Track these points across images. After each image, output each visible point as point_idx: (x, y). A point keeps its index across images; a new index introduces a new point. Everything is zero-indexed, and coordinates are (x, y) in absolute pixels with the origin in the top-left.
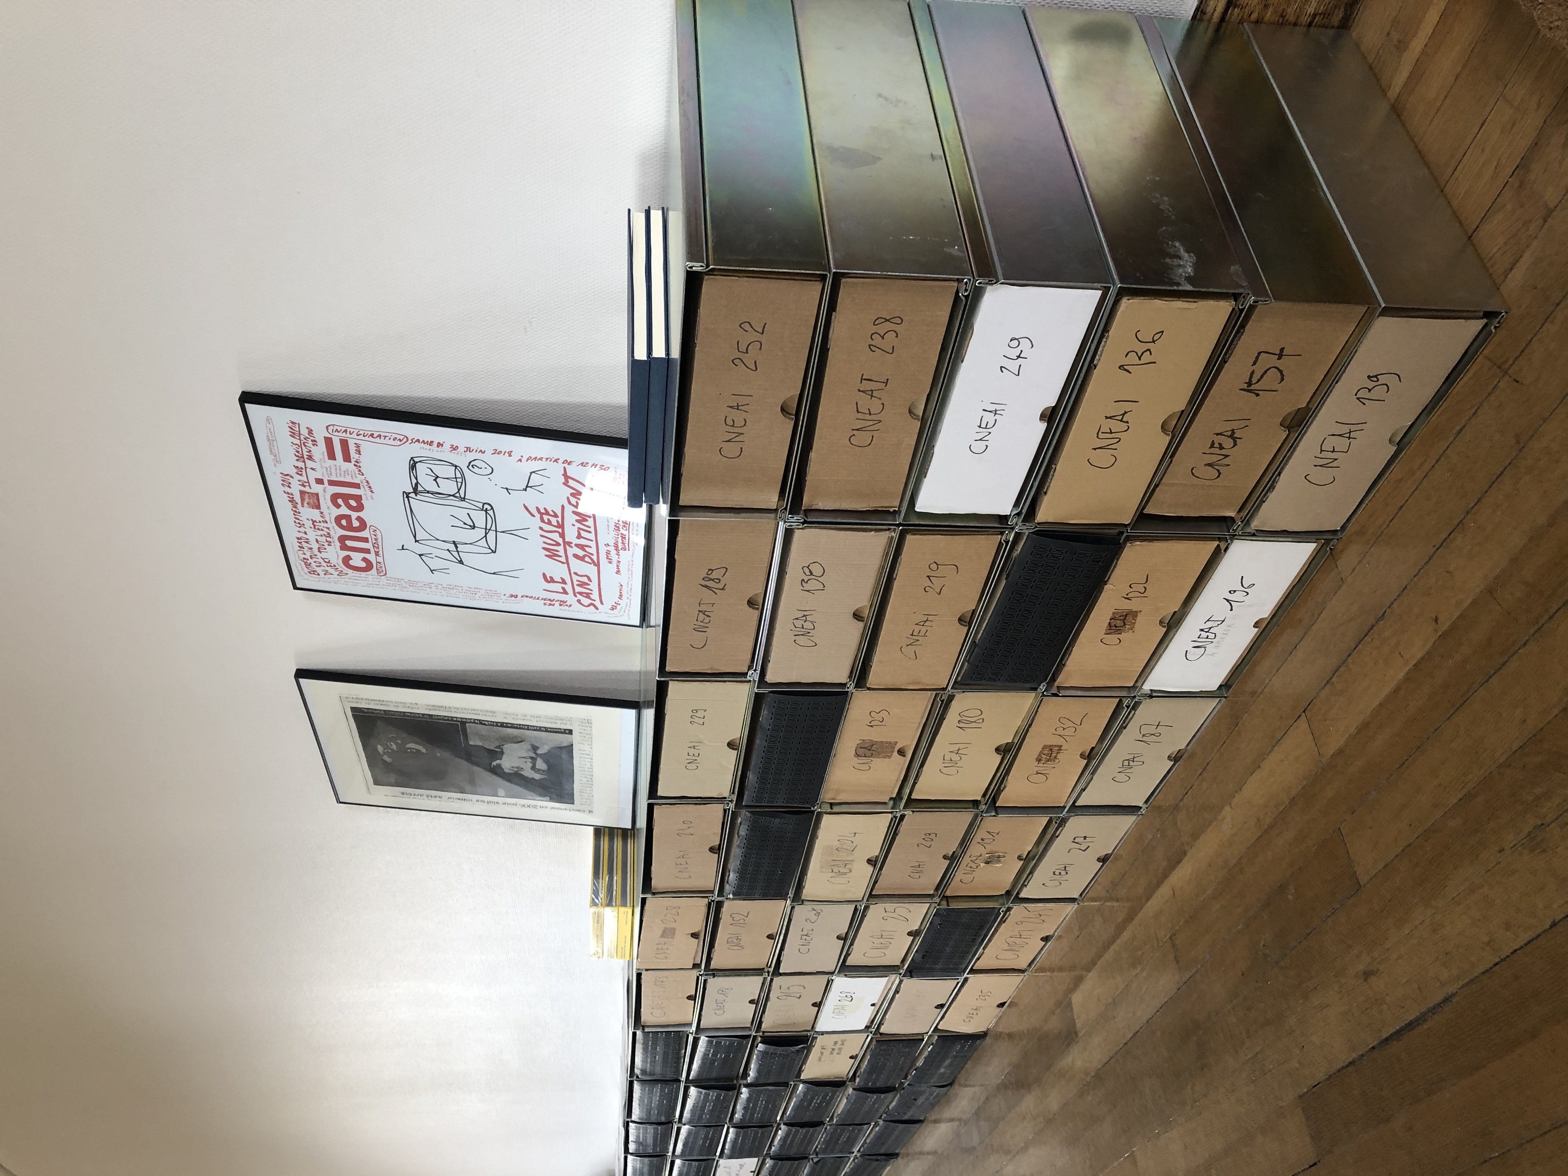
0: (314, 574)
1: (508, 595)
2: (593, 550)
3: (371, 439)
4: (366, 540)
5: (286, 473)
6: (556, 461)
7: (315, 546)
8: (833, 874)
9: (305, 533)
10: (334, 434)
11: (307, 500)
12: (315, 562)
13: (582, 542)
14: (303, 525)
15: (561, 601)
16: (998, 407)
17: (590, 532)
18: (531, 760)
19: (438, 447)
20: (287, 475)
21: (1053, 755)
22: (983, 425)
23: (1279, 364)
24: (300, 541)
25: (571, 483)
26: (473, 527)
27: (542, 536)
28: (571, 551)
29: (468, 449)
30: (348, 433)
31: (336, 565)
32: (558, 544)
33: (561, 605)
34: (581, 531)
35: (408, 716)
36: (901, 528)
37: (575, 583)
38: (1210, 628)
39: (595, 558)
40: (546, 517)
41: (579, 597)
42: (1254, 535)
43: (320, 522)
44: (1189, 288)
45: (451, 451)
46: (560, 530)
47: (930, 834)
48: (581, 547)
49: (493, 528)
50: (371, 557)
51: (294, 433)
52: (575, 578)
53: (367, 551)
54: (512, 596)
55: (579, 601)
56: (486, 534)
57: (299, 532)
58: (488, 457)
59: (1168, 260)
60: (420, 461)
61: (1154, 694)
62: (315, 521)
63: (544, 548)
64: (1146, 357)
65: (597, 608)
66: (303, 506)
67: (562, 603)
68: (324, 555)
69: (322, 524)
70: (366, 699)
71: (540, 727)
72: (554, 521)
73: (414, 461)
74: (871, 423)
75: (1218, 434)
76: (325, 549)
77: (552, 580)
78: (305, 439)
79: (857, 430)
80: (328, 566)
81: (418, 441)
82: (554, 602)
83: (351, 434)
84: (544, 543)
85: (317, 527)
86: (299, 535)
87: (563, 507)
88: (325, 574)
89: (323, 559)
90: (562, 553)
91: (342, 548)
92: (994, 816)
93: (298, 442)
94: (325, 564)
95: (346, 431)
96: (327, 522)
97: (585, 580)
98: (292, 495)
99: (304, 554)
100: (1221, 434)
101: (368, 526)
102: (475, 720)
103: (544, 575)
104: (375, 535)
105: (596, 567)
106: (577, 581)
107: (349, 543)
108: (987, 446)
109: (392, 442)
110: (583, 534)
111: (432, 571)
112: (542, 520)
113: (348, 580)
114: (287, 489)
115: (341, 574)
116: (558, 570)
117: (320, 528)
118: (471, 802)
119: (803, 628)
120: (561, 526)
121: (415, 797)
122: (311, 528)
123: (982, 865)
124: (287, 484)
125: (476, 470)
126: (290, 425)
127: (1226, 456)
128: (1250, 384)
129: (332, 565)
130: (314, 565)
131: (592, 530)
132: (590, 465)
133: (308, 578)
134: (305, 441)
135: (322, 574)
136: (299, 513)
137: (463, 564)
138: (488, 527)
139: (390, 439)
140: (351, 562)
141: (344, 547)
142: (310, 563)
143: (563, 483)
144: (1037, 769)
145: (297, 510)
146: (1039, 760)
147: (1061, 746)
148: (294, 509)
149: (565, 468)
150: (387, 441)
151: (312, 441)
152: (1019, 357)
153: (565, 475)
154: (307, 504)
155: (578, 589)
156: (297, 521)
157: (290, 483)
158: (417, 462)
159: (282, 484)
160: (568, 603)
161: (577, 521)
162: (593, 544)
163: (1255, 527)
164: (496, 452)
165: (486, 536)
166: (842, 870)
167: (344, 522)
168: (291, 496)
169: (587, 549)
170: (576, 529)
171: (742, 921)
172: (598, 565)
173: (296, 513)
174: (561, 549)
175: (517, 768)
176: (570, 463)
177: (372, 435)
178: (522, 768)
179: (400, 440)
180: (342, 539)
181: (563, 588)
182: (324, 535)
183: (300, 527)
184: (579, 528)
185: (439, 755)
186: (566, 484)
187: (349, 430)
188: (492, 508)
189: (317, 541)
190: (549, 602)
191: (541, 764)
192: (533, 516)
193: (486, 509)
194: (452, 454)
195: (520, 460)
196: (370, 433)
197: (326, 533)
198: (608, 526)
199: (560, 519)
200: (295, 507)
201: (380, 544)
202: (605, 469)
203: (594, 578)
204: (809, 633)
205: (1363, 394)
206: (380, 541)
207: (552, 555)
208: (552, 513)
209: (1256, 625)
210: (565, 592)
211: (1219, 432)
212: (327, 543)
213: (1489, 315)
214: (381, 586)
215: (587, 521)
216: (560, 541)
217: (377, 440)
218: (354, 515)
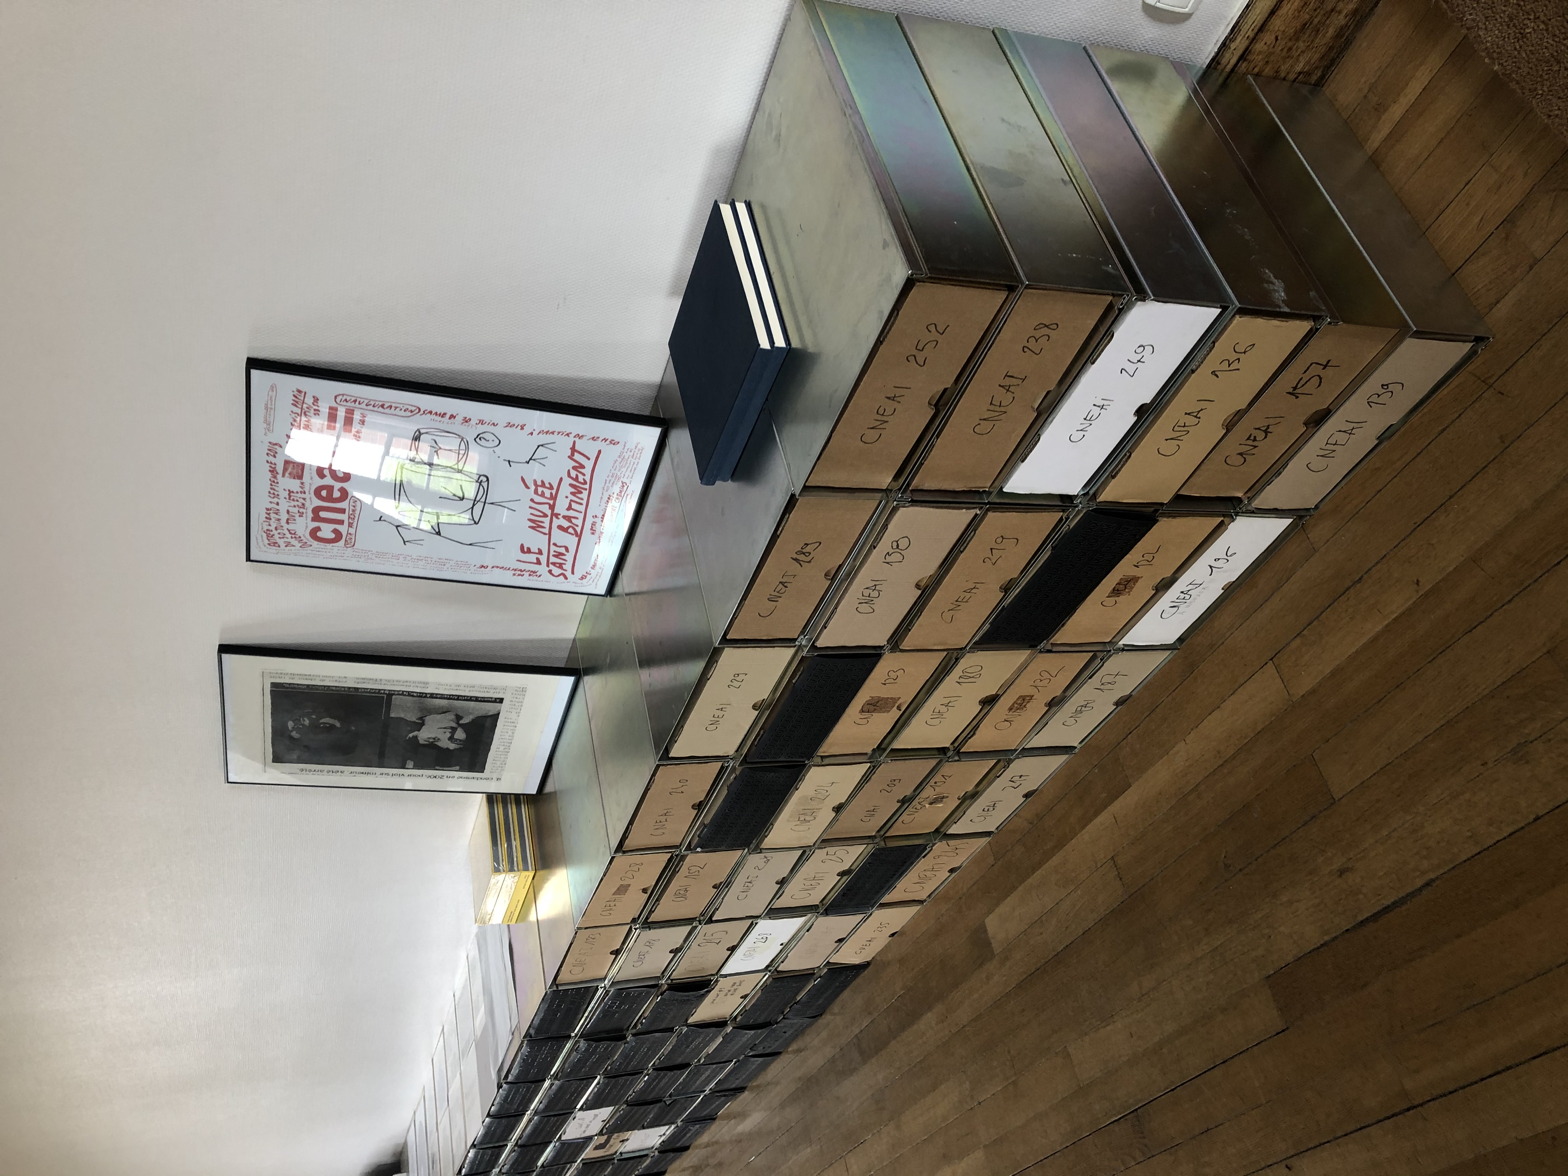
0: (274, 546)
1: (478, 565)
2: (579, 522)
3: (381, 409)
4: (343, 511)
5: (275, 442)
6: (568, 435)
7: (284, 517)
8: (798, 823)
9: (278, 504)
10: (342, 403)
11: (290, 470)
12: (279, 533)
13: (571, 513)
14: (278, 495)
15: (532, 571)
16: (1106, 403)
17: (581, 504)
18: (450, 730)
19: (450, 418)
20: (276, 444)
21: (1024, 704)
22: (1088, 418)
23: (1322, 373)
24: (268, 512)
25: (577, 456)
26: (462, 499)
27: (530, 507)
28: (556, 522)
29: (481, 422)
30: (357, 403)
31: (302, 536)
32: (545, 516)
33: (530, 575)
34: (573, 504)
35: (333, 690)
36: (988, 506)
37: (552, 553)
38: (1189, 591)
39: (578, 529)
40: (540, 490)
41: (551, 567)
42: (1253, 512)
43: (297, 492)
44: (1287, 310)
45: (462, 423)
46: (551, 502)
47: (895, 780)
48: (568, 518)
49: (483, 500)
50: (343, 529)
51: (297, 402)
52: (553, 548)
53: (341, 522)
54: (482, 566)
55: (550, 572)
56: (474, 505)
57: (271, 502)
58: (499, 431)
59: (1266, 285)
60: (427, 433)
61: (1126, 648)
62: (293, 492)
63: (530, 520)
64: (1235, 365)
65: (566, 578)
66: (283, 476)
67: (533, 573)
68: (291, 527)
69: (299, 495)
70: (291, 674)
71: (471, 697)
72: (547, 493)
73: (420, 432)
74: (997, 414)
75: (1256, 429)
76: (295, 520)
77: (529, 551)
78: (307, 408)
79: (984, 419)
80: (292, 538)
81: (431, 412)
82: (524, 573)
83: (359, 403)
84: (532, 514)
85: (292, 498)
86: (270, 506)
87: (561, 479)
88: (286, 546)
89: (289, 531)
90: (547, 525)
91: (313, 520)
92: (958, 760)
93: (299, 411)
94: (289, 536)
95: (355, 401)
96: (305, 493)
97: (563, 550)
98: (275, 464)
99: (270, 525)
100: (1259, 429)
101: (349, 498)
102: (403, 691)
103: (522, 546)
104: (354, 506)
105: (577, 539)
106: (555, 551)
107: (323, 514)
108: (1084, 436)
109: (402, 413)
110: (574, 506)
111: (404, 542)
112: (536, 492)
113: (310, 552)
114: (271, 459)
115: (304, 545)
116: (537, 541)
117: (295, 499)
118: (374, 776)
119: (869, 596)
120: (554, 498)
121: (314, 773)
122: (285, 498)
123: (927, 806)
124: (272, 454)
125: (483, 442)
126: (296, 393)
127: (1255, 447)
128: (1295, 388)
129: (297, 536)
130: (277, 536)
131: (584, 502)
132: (600, 439)
133: (266, 550)
134: (307, 410)
135: (283, 545)
136: (278, 483)
137: (440, 535)
138: (478, 499)
139: (401, 410)
140: (319, 534)
141: (316, 518)
142: (274, 535)
143: (569, 457)
144: (1006, 717)
145: (276, 481)
146: (1010, 709)
147: (1033, 696)
148: (272, 479)
149: (574, 442)
150: (397, 412)
151: (315, 410)
152: (1139, 361)
153: (573, 450)
154: (290, 474)
155: (553, 559)
156: (272, 491)
157: (276, 453)
158: (423, 434)
159: (267, 454)
160: (538, 574)
161: (572, 493)
162: (581, 516)
163: (1254, 505)
164: (509, 425)
165: (472, 508)
166: (808, 818)
167: (324, 493)
168: (273, 466)
169: (574, 521)
170: (568, 501)
171: (697, 873)
172: (579, 536)
173: (274, 482)
174: (547, 521)
175: (434, 739)
176: (580, 437)
177: (382, 406)
178: (439, 739)
179: (412, 412)
180: (316, 510)
181: (538, 559)
182: (298, 506)
183: (274, 498)
184: (571, 500)
185: (353, 728)
186: (571, 457)
187: (358, 400)
188: (488, 480)
189: (288, 512)
190: (519, 572)
191: (460, 734)
192: (527, 487)
193: (481, 481)
194: (463, 427)
195: (532, 434)
196: (381, 404)
197: (300, 504)
198: (602, 498)
199: (554, 492)
200: (275, 477)
201: (357, 516)
202: (614, 444)
203: (572, 550)
204: (872, 601)
205: (1374, 399)
206: (357, 512)
207: (536, 526)
208: (547, 485)
209: (1223, 589)
210: (538, 562)
211: (1257, 427)
212: (298, 514)
213: (1478, 340)
214: (345, 558)
215: (581, 493)
216: (549, 512)
217: (387, 411)
218: (337, 485)
